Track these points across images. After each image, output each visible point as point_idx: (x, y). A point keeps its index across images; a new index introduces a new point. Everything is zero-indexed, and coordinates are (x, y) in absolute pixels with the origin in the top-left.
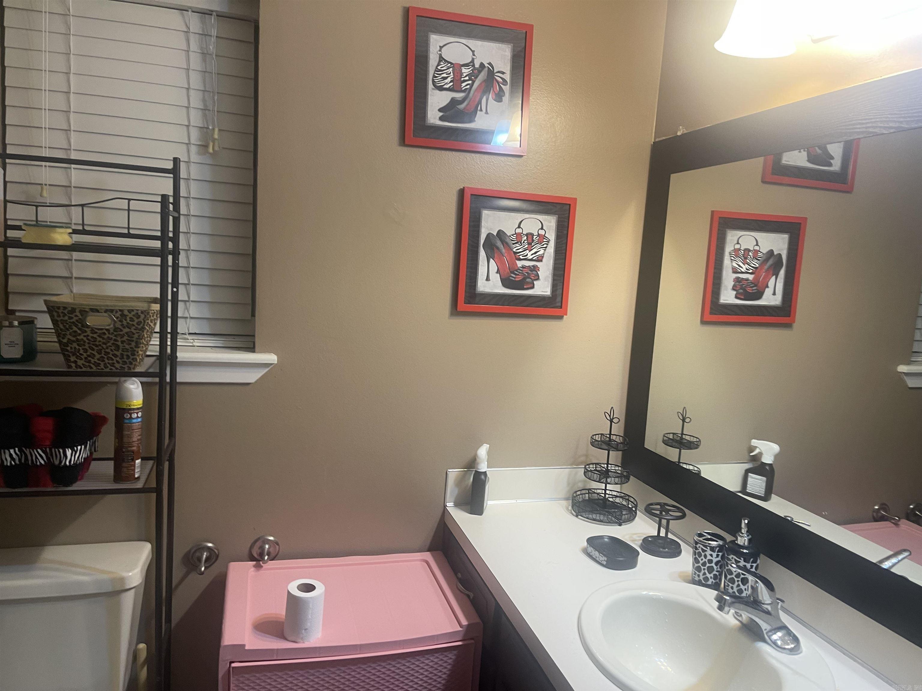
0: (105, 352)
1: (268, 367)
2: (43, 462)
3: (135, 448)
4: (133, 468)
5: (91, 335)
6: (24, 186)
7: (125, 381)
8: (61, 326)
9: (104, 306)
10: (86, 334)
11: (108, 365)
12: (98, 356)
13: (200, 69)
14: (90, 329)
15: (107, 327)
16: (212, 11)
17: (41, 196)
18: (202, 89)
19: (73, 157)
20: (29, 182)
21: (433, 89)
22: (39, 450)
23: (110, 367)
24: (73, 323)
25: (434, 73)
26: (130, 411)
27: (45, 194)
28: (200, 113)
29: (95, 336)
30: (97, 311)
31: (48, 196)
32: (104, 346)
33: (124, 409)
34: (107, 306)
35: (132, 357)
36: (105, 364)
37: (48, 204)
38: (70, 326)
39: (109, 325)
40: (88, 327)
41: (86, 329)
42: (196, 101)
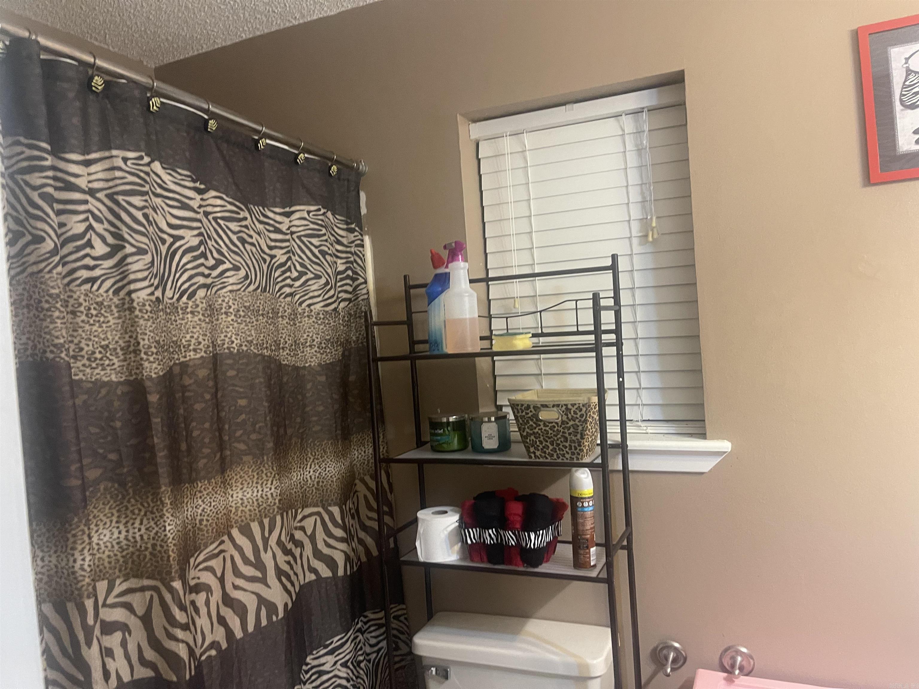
0: (556, 443)
1: (722, 456)
2: (514, 543)
3: (589, 536)
4: (588, 556)
5: (544, 428)
6: (503, 301)
7: (576, 471)
8: (521, 421)
9: (552, 401)
10: (540, 428)
11: (560, 456)
12: (551, 447)
13: (636, 165)
14: (543, 423)
15: (556, 421)
16: (643, 108)
17: (514, 307)
18: (640, 183)
19: (536, 271)
20: (506, 297)
21: (902, 110)
22: (510, 532)
23: (561, 457)
24: (529, 417)
25: (902, 91)
26: (581, 499)
27: (517, 306)
28: (639, 205)
29: (547, 429)
30: (546, 406)
31: (520, 308)
32: (556, 438)
33: (577, 498)
34: (554, 401)
35: (578, 448)
36: (557, 454)
37: (520, 314)
38: (527, 421)
39: (558, 419)
40: (541, 421)
41: (539, 423)
42: (635, 195)
